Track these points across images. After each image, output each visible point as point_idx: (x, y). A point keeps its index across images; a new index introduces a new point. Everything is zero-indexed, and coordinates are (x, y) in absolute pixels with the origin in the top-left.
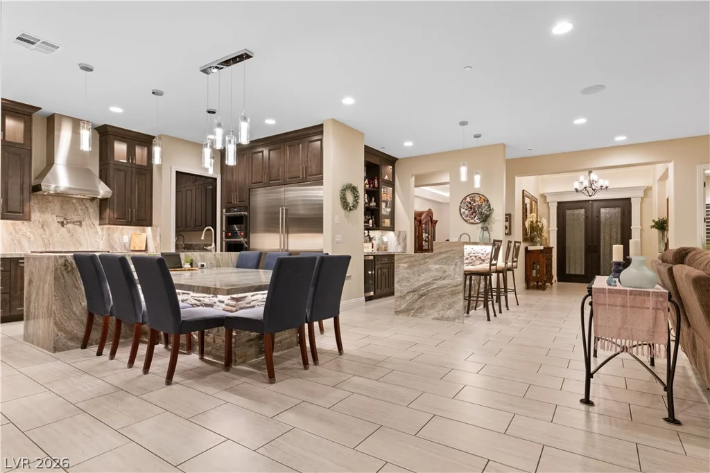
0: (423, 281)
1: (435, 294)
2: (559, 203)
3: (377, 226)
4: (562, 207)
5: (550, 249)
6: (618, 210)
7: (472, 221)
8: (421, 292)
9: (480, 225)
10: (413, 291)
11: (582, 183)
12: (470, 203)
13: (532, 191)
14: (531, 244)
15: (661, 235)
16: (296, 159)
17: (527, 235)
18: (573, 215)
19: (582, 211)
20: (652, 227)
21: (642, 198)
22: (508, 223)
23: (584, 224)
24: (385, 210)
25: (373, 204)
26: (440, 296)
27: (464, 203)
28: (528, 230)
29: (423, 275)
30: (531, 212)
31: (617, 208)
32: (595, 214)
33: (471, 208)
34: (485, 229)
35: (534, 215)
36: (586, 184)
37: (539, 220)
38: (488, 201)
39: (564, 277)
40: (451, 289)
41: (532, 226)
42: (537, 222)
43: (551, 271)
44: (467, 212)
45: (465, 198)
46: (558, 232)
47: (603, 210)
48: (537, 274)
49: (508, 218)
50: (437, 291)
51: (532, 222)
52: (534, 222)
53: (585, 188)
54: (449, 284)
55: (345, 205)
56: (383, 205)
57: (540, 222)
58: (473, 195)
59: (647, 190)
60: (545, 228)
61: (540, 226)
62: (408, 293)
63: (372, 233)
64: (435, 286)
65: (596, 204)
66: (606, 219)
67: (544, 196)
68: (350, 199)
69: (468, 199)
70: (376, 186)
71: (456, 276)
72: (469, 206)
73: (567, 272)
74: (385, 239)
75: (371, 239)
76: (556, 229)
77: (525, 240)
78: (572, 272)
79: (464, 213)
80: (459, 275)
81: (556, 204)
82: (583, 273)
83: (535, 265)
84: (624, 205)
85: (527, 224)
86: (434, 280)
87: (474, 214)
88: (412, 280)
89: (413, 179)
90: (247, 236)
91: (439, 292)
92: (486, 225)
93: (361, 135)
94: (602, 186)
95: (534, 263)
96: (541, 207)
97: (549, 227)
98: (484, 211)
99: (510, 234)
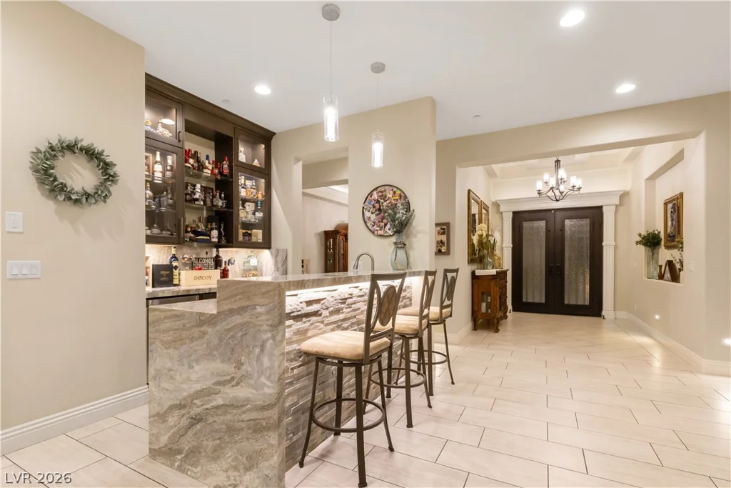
0: (197, 382)
1: (220, 420)
2: (515, 213)
3: (228, 240)
4: (519, 218)
5: (505, 273)
6: (586, 222)
7: (381, 232)
8: (195, 411)
9: (394, 239)
10: (181, 406)
11: (546, 183)
12: (378, 202)
13: (482, 195)
14: (479, 265)
15: (651, 253)
17: (475, 254)
18: (532, 228)
19: (543, 223)
20: (637, 243)
21: (616, 206)
22: (444, 238)
23: (544, 239)
24: (247, 213)
25: (221, 205)
26: (231, 430)
27: (370, 203)
28: (476, 248)
29: (197, 368)
30: (480, 222)
31: (585, 220)
32: (558, 227)
33: (380, 210)
34: (401, 245)
35: (484, 225)
36: (553, 183)
37: (490, 233)
38: (406, 197)
39: (520, 306)
40: (254, 415)
41: (480, 242)
42: (487, 236)
43: (506, 300)
44: (373, 217)
45: (371, 194)
46: (513, 249)
47: (567, 222)
48: (487, 308)
49: (444, 228)
50: (225, 413)
51: (481, 236)
52: (484, 236)
53: (552, 188)
54: (248, 400)
56: (245, 205)
57: (491, 235)
58: (382, 189)
59: (624, 196)
60: (498, 244)
61: (492, 242)
62: (172, 408)
64: (220, 401)
65: (559, 215)
66: (573, 233)
67: (497, 205)
69: (375, 196)
70: (226, 172)
71: (263, 379)
72: (377, 206)
73: (524, 300)
76: (511, 246)
77: (471, 261)
78: (530, 300)
79: (369, 218)
80: (268, 378)
81: (511, 215)
82: (543, 301)
83: (485, 296)
84: (594, 215)
85: (475, 239)
86: (219, 383)
87: (385, 221)
88: (178, 377)
91: (229, 417)
92: (404, 239)
93: (137, 50)
94: (574, 187)
95: (483, 294)
96: (493, 217)
97: (502, 243)
98: (401, 214)
99: (448, 253)
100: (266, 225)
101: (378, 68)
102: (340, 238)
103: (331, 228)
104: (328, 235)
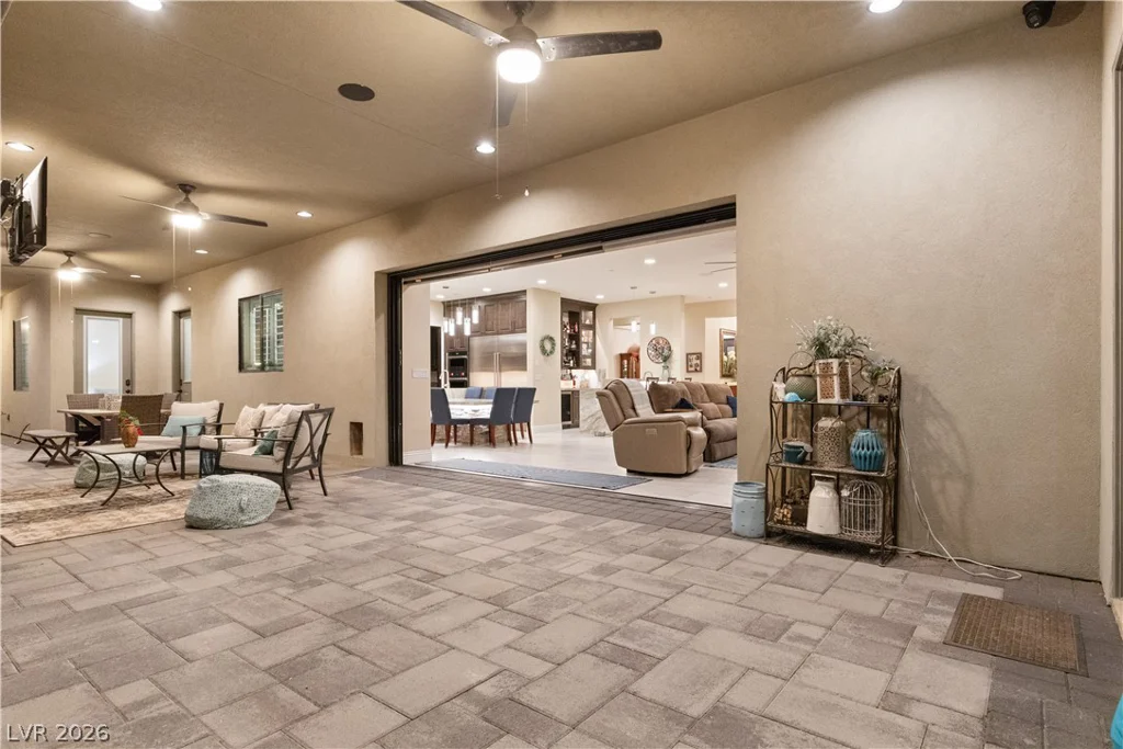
3: (578, 365)
7: (656, 360)
9: (663, 364)
12: (655, 345)
16: (506, 314)
24: (585, 351)
25: (574, 346)
27: (651, 346)
33: (656, 349)
34: (666, 366)
38: (669, 343)
44: (653, 353)
45: (651, 341)
49: (698, 356)
55: (544, 351)
56: (584, 346)
58: (659, 339)
63: (574, 372)
68: (548, 346)
69: (653, 342)
70: (577, 330)
72: (655, 347)
74: (587, 377)
75: (572, 377)
77: (722, 376)
79: (651, 354)
87: (658, 355)
89: (612, 322)
90: (466, 375)
98: (666, 353)
99: (701, 371)
100: (593, 356)
101: (653, 293)
102: (633, 360)
103: (625, 351)
104: (622, 357)
